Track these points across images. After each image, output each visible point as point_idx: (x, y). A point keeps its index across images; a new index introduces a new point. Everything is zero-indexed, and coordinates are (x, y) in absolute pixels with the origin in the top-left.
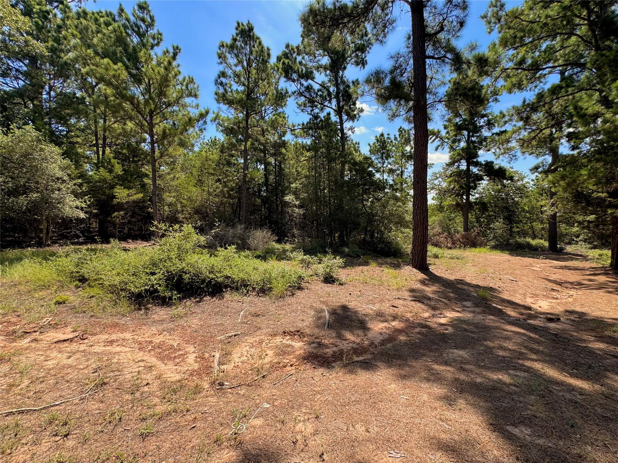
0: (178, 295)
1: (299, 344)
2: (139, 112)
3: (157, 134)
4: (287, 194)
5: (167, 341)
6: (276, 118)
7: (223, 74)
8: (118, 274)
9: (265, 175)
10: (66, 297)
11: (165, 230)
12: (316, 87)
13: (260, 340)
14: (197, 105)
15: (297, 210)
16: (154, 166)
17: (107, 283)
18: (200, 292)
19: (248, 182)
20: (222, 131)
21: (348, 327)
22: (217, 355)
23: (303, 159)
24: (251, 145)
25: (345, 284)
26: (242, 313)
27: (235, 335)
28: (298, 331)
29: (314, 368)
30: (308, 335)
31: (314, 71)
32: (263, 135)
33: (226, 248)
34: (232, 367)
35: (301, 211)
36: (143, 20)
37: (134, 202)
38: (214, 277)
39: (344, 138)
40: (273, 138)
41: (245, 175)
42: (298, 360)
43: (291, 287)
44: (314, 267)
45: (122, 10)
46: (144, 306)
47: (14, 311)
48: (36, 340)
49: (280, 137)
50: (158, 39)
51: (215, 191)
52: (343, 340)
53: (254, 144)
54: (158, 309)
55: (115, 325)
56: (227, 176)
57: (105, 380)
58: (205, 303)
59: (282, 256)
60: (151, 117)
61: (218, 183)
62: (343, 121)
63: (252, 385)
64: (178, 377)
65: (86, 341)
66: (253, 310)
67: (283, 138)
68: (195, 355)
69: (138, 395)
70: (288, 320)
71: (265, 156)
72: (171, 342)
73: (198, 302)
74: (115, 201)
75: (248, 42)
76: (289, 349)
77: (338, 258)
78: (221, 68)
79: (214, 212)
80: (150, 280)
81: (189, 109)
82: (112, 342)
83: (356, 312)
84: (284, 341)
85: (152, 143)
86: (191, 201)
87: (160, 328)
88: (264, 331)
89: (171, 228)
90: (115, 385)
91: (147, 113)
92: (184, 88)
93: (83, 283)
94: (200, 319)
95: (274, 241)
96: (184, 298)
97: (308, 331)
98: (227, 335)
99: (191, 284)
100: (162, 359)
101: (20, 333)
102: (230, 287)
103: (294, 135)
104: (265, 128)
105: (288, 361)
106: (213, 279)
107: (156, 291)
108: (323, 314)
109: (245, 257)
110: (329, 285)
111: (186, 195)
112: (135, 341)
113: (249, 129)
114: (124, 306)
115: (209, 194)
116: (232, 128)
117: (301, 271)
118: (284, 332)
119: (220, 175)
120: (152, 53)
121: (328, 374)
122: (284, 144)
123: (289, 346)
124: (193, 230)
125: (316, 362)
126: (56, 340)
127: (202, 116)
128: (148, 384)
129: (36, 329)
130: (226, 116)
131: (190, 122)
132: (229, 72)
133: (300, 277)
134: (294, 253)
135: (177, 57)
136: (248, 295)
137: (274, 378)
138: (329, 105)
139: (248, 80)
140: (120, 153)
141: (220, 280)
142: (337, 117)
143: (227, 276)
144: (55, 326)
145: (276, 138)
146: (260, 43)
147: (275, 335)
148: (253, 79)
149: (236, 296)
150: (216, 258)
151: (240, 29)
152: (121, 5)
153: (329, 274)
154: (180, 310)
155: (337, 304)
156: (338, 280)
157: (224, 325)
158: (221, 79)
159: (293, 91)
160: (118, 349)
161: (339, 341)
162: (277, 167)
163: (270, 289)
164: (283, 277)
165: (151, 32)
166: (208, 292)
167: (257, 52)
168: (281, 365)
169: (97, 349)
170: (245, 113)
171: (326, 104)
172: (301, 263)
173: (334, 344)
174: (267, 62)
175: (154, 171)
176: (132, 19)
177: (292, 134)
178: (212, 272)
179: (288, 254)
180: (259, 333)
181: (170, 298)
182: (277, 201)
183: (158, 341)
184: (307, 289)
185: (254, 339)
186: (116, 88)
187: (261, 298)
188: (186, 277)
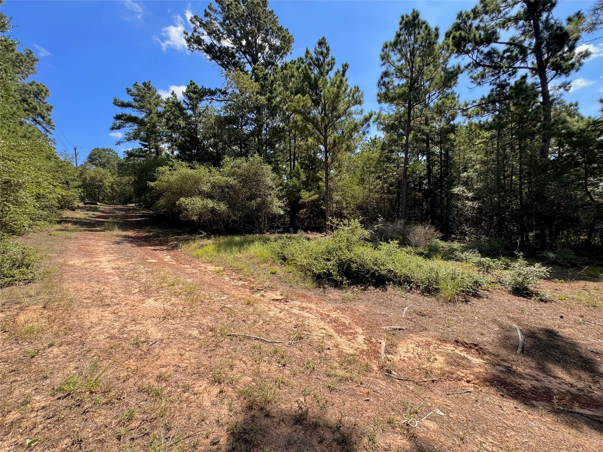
0: (347, 281)
1: (477, 360)
2: (317, 129)
3: (330, 144)
4: (455, 185)
5: (340, 318)
6: (443, 103)
7: (386, 74)
8: (305, 257)
9: (428, 166)
10: (276, 270)
11: (337, 225)
12: (501, 48)
13: (427, 341)
14: (362, 111)
15: (470, 203)
16: (327, 171)
17: (299, 263)
18: (365, 281)
19: (409, 175)
20: (382, 129)
21: (559, 362)
22: (384, 343)
23: (478, 141)
24: (413, 137)
25: (551, 301)
26: (406, 309)
27: (400, 329)
28: (476, 345)
29: (502, 395)
30: (490, 354)
31: (498, 30)
32: (427, 124)
33: (389, 243)
34: (398, 360)
35: (476, 204)
36: (322, 53)
37: (312, 201)
38: (377, 269)
39: (548, 102)
40: (438, 125)
41: (406, 169)
42: (478, 378)
43: (463, 291)
44: (497, 272)
45: (308, 52)
46: (322, 285)
47: (252, 275)
48: (262, 296)
49: (448, 121)
50: (332, 64)
51: (375, 188)
52: (550, 375)
53: (417, 136)
54: (332, 290)
55: (304, 296)
56: (387, 172)
57: (302, 336)
58: (369, 292)
59: (449, 255)
60: (326, 131)
61: (378, 180)
62: (546, 79)
63: (421, 385)
64: (351, 351)
65: (288, 303)
66: (418, 309)
67: (452, 123)
68: (364, 337)
69: (323, 354)
70: (460, 328)
71: (428, 146)
72: (344, 320)
73: (365, 290)
74: (301, 201)
75: (413, 32)
76: (464, 362)
77: (537, 265)
78: (384, 69)
79: (374, 208)
80: (326, 265)
81: (354, 116)
82: (303, 308)
83: (574, 345)
84: (457, 351)
85: (326, 151)
86: (355, 198)
87: (335, 306)
88: (432, 333)
89: (341, 223)
90: (308, 341)
91: (323, 128)
92: (350, 98)
93: (285, 261)
94: (366, 306)
95: (438, 238)
96: (352, 284)
97: (490, 348)
98: (392, 327)
99: (358, 272)
100: (338, 332)
101: (255, 289)
102: (393, 281)
103: (467, 115)
104: (430, 115)
105: (463, 375)
106: (376, 271)
107: (330, 274)
108: (513, 334)
109: (407, 253)
110: (521, 298)
111: (350, 193)
112: (318, 312)
113: (411, 121)
114: (309, 283)
115: (370, 191)
116: (393, 124)
117: (477, 275)
118: (457, 342)
119: (380, 172)
120: (327, 77)
121: (525, 412)
122: (453, 129)
123: (464, 358)
124: (359, 225)
125: (504, 390)
126: (272, 298)
127: (367, 120)
128: (329, 349)
129: (263, 288)
130: (386, 113)
131: (355, 128)
132: (392, 70)
133: (476, 282)
134: (466, 253)
135: (346, 73)
136: (411, 292)
137: (447, 388)
138: (522, 65)
139: (412, 70)
140: (304, 164)
141: (384, 272)
142: (537, 76)
143: (390, 269)
144: (271, 289)
145: (443, 124)
146: (426, 27)
147: (445, 341)
148: (417, 68)
149: (399, 291)
150: (379, 252)
151: (404, 22)
152: (307, 49)
153: (522, 284)
154: (348, 294)
155: (538, 326)
156: (537, 294)
157: (388, 317)
158: (384, 79)
159: (466, 64)
160: (307, 315)
161: (541, 374)
162: (443, 156)
163: (437, 290)
164: (453, 279)
165: (327, 60)
166: (372, 282)
167: (422, 38)
168: (454, 376)
169: (295, 311)
170: (407, 105)
171: (517, 65)
172: (478, 266)
173: (534, 377)
174: (434, 43)
175: (327, 174)
176: (314, 56)
177: (464, 115)
178: (376, 264)
179: (457, 253)
180: (425, 333)
181: (341, 283)
182: (441, 193)
183: (334, 316)
184: (487, 298)
185: (420, 338)
186: (303, 114)
187: (425, 298)
188: (354, 266)
